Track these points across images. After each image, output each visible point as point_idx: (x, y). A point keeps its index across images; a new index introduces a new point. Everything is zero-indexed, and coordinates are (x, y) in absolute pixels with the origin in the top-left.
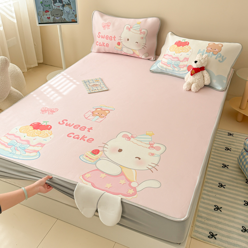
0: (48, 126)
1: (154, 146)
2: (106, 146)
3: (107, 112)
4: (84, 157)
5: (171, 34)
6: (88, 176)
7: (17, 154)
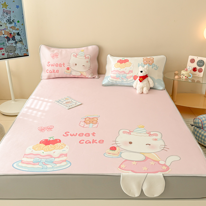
0: (56, 140)
1: (152, 134)
2: (117, 143)
3: (96, 119)
4: (107, 154)
5: (110, 56)
6: (123, 166)
7: (48, 168)
